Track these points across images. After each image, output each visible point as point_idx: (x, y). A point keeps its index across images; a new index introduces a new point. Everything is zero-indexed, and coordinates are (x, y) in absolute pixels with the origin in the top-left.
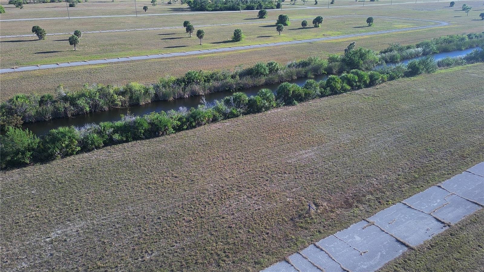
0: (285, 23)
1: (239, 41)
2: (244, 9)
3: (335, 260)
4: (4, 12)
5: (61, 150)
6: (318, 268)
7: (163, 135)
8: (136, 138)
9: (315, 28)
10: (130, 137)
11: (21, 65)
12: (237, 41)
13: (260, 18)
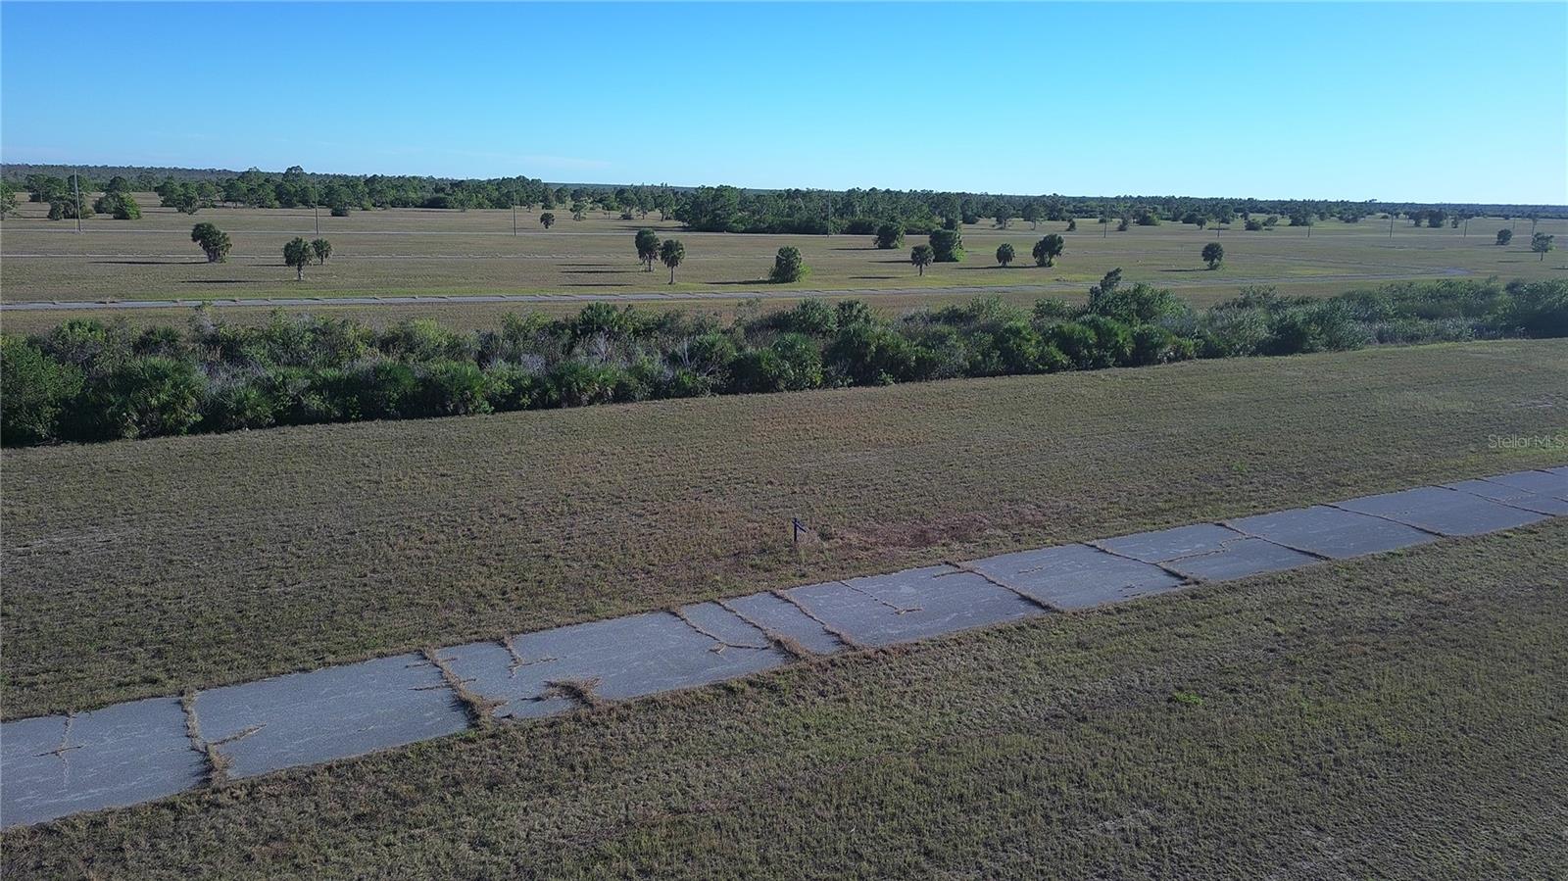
0: (950, 254)
1: (791, 280)
2: (843, 233)
3: (813, 618)
4: (139, 217)
5: (142, 413)
6: (755, 626)
7: (455, 413)
8: (372, 411)
9: (1039, 269)
10: (354, 409)
11: (130, 299)
12: (783, 282)
13: (880, 248)
